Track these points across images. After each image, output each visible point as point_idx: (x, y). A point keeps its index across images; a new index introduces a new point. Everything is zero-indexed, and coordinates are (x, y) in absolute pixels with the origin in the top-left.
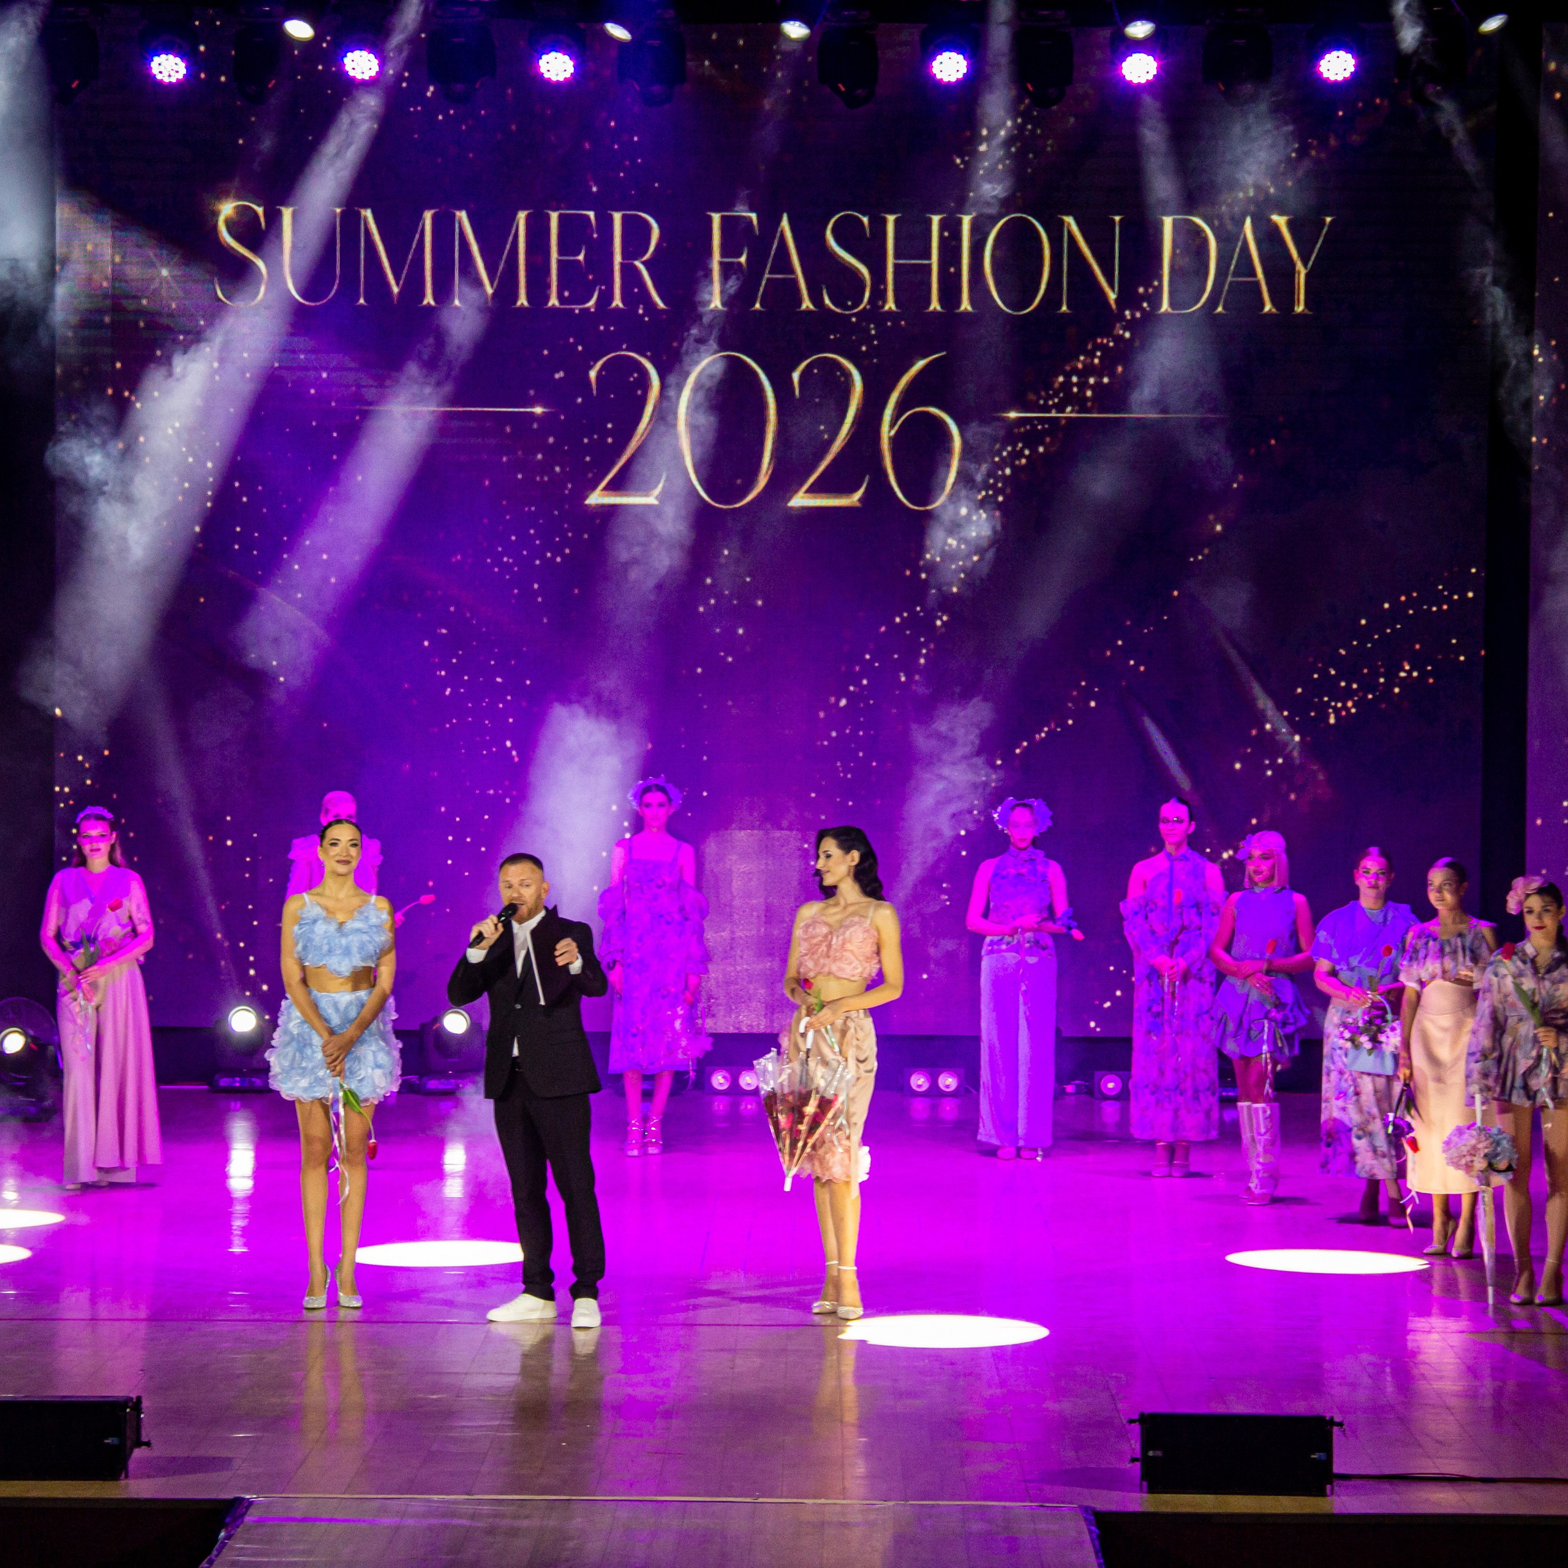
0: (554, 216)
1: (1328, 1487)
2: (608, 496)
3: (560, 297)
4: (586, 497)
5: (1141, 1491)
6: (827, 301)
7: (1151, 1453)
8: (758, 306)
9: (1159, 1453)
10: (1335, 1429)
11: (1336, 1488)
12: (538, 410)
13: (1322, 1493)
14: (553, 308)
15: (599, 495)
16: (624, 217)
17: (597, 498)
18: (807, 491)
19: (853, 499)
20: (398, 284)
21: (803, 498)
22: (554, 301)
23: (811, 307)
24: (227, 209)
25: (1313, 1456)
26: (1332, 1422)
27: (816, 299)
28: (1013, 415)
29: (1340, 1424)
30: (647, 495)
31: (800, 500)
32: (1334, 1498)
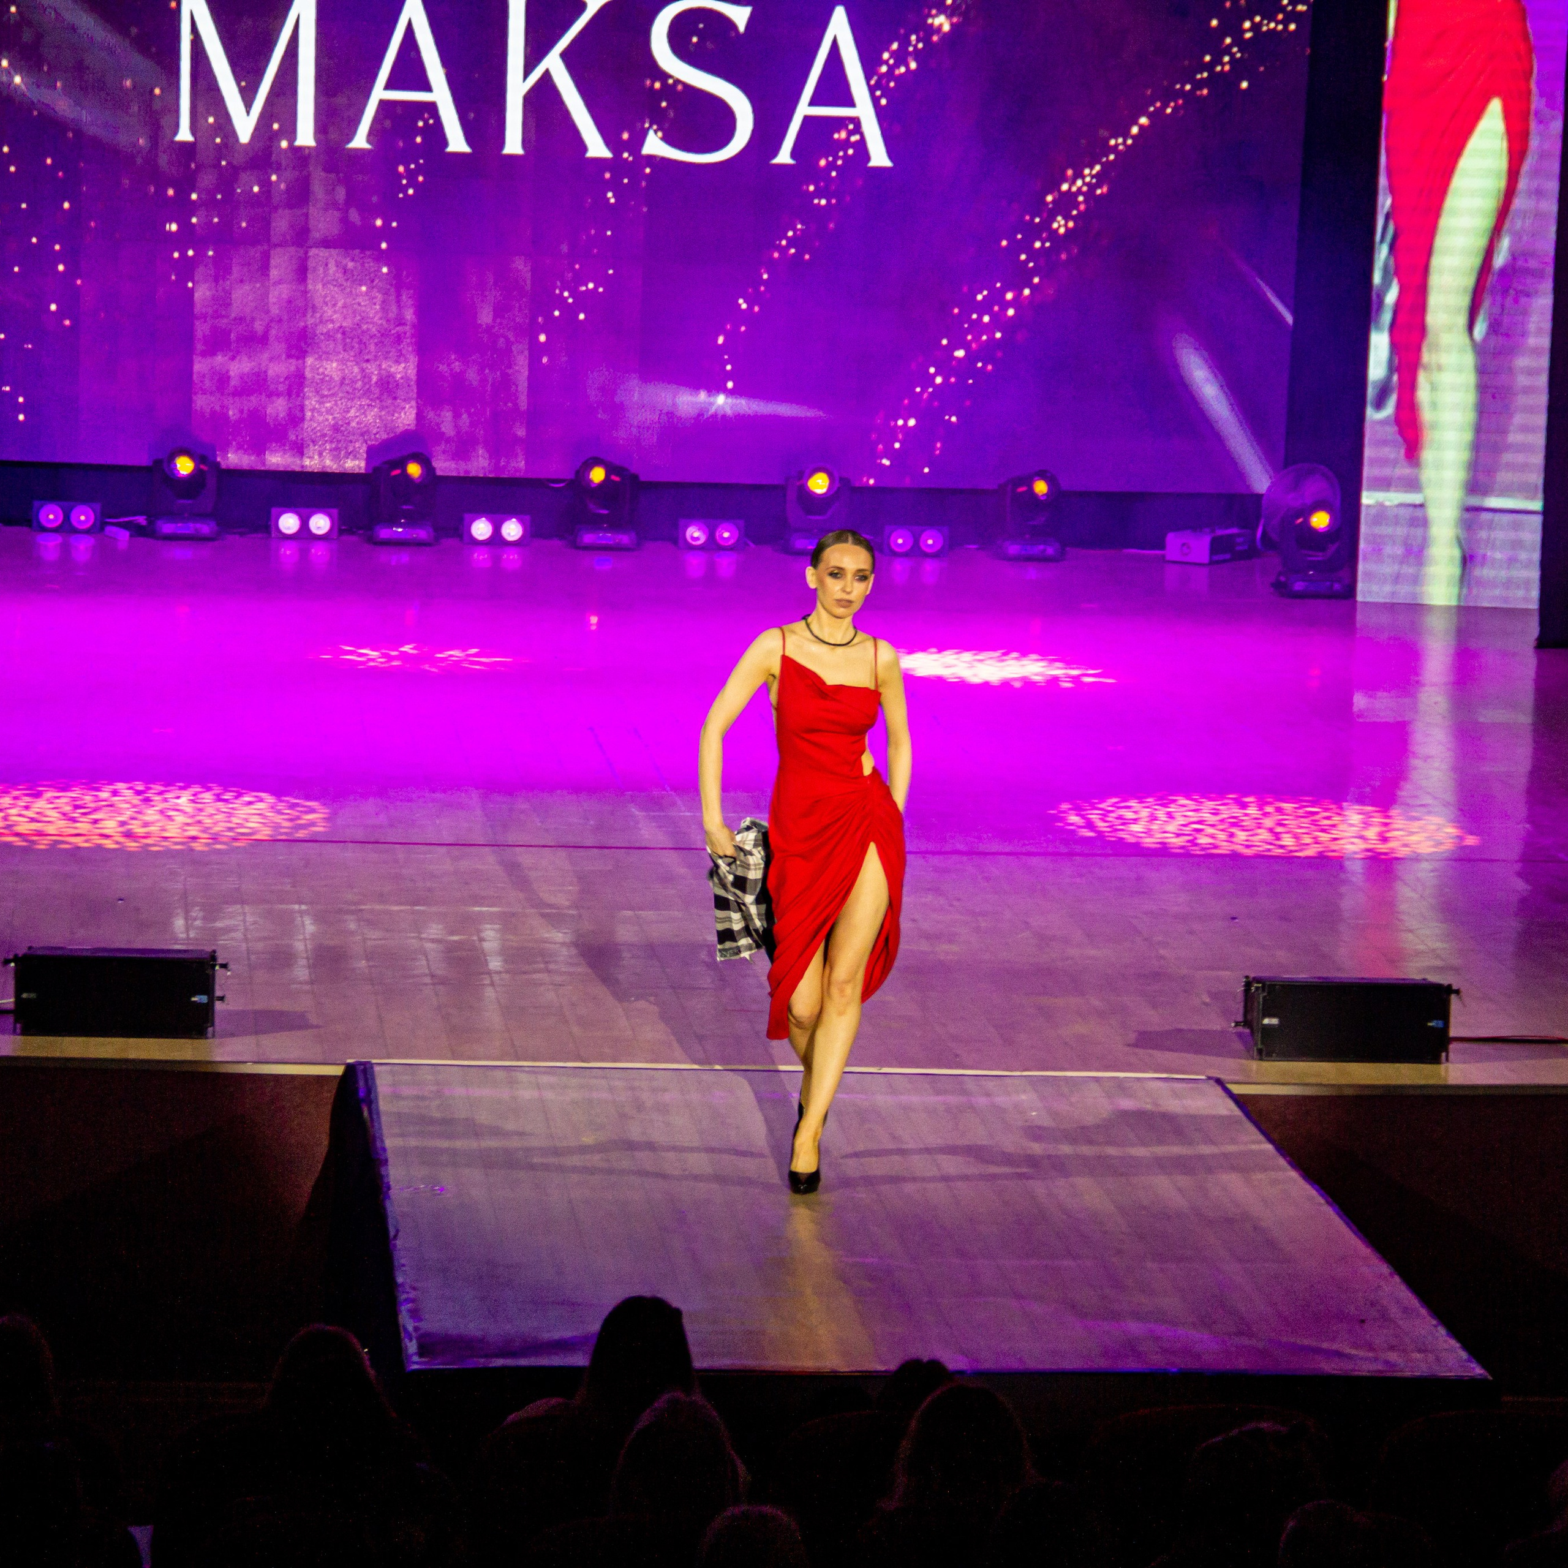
1: (1444, 1054)
5: (1253, 1058)
7: (1266, 1021)
9: (1275, 1021)
10: (1453, 997)
11: (1451, 1055)
13: (1436, 1060)
25: (1430, 1024)
26: (1448, 990)
29: (1457, 992)
32: (1450, 1066)
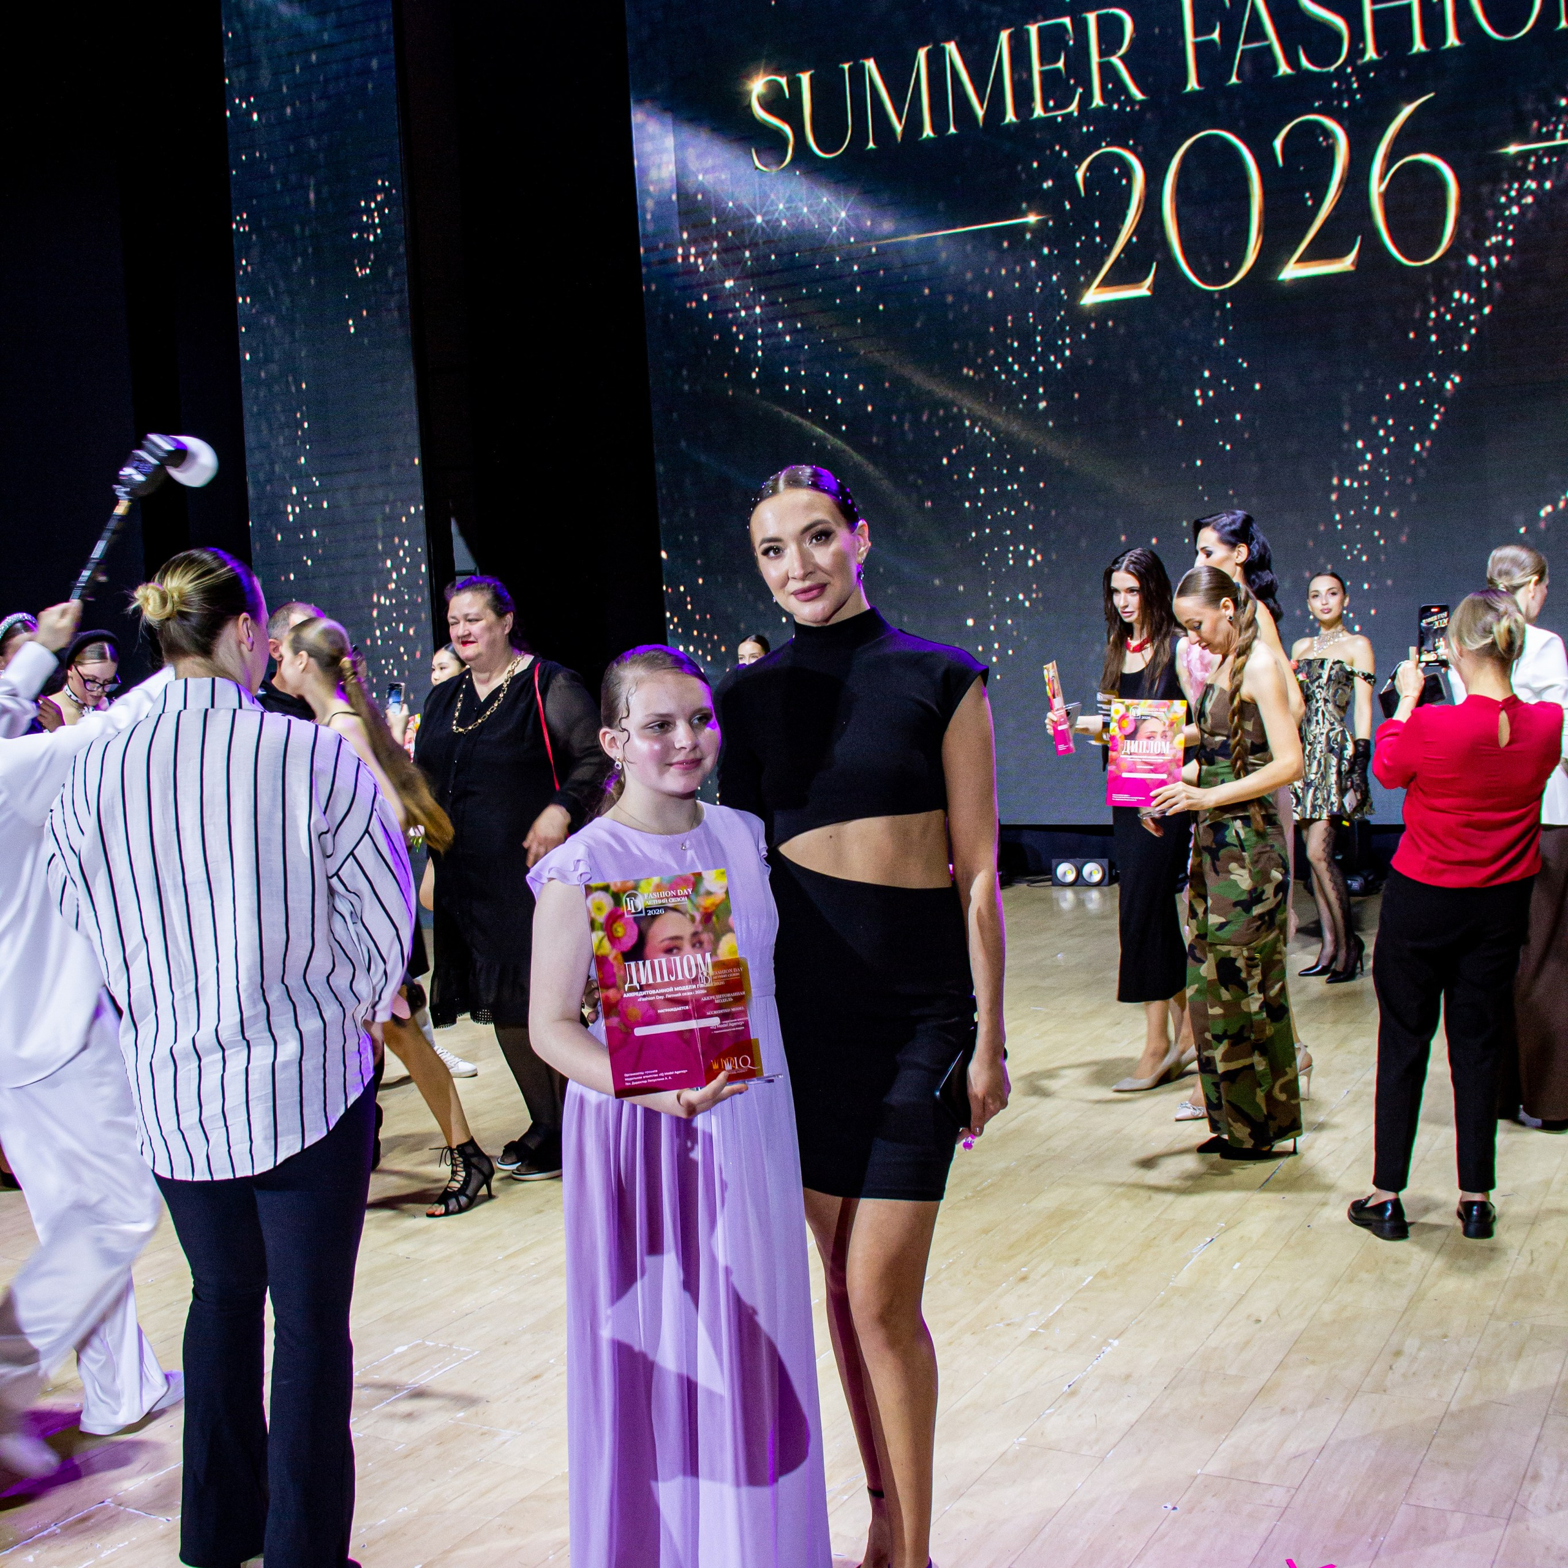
0: (1033, 30)
2: (1101, 293)
3: (1046, 108)
4: (1081, 297)
6: (1305, 63)
8: (1234, 80)
12: (1032, 219)
14: (1039, 119)
15: (1094, 294)
16: (1099, 18)
17: (1093, 296)
18: (1299, 261)
19: (1346, 264)
20: (900, 121)
21: (1293, 269)
22: (1038, 112)
23: (1289, 71)
24: (757, 86)
27: (1293, 61)
28: (1512, 149)
30: (1140, 287)
31: (1292, 271)
